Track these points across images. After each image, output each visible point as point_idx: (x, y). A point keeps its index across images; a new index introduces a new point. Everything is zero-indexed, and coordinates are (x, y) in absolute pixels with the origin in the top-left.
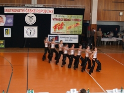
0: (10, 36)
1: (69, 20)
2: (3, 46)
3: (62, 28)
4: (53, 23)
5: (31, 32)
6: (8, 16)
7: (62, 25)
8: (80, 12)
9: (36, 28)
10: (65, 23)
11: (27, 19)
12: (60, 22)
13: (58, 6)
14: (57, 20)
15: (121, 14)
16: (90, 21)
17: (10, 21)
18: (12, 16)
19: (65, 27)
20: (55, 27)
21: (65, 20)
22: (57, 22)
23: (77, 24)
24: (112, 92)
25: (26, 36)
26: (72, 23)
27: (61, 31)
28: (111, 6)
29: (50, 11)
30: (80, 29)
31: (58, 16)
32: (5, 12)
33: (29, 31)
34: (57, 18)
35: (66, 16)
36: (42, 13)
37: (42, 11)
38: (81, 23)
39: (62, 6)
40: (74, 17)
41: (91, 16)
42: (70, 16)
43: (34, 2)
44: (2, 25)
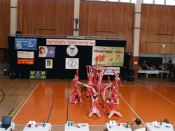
0: (51, 67)
1: (110, 52)
2: (44, 77)
3: (103, 60)
4: (94, 55)
5: (72, 64)
6: (50, 47)
7: (103, 56)
8: (122, 44)
9: (77, 60)
10: (106, 55)
12: (102, 54)
13: (100, 38)
14: (98, 51)
15: (164, 46)
16: (132, 53)
17: (52, 52)
18: (54, 48)
19: (106, 59)
20: (97, 59)
21: (107, 52)
22: (98, 54)
23: (119, 56)
24: (152, 125)
25: (67, 67)
26: (114, 55)
27: (102, 63)
28: (153, 38)
29: (92, 43)
30: (121, 60)
31: (100, 48)
32: (48, 44)
33: (70, 63)
34: (99, 49)
35: (107, 48)
36: (84, 45)
37: (84, 43)
38: (122, 55)
39: (104, 38)
40: (115, 49)
41: (133, 48)
42: (111, 48)
43: (76, 34)
44: (44, 55)
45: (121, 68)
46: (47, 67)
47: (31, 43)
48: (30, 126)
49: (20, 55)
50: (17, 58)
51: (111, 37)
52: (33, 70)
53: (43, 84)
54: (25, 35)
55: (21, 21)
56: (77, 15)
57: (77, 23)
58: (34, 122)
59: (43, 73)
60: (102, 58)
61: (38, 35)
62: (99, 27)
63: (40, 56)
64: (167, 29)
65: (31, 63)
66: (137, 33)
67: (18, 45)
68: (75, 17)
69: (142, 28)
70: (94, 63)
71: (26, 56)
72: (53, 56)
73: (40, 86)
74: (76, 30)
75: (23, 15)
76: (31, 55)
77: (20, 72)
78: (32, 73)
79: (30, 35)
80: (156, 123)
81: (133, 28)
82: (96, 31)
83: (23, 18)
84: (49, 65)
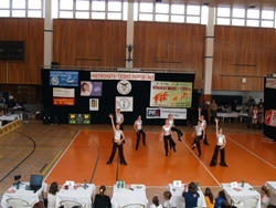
0: (97, 109)
1: (174, 89)
2: (88, 122)
3: (164, 99)
4: (153, 93)
5: (125, 104)
6: (96, 83)
7: (165, 95)
8: (189, 78)
9: (131, 99)
10: (169, 92)
11: (120, 88)
12: (163, 92)
13: (160, 70)
14: (158, 88)
15: (244, 80)
16: (202, 90)
17: (98, 89)
18: (101, 83)
19: (168, 98)
20: (156, 98)
21: (169, 88)
22: (158, 91)
23: (185, 94)
26: (179, 93)
27: (164, 103)
28: (230, 71)
29: (149, 77)
30: (188, 100)
31: (160, 84)
32: (92, 78)
33: (122, 103)
35: (170, 84)
36: (139, 79)
37: (139, 77)
38: (190, 93)
39: (166, 70)
40: (181, 85)
41: (203, 84)
42: (175, 83)
43: (129, 65)
44: (87, 93)
45: (188, 109)
46: (91, 109)
47: (71, 77)
48: (67, 187)
49: (57, 93)
50: (52, 98)
51: (175, 69)
52: (73, 113)
53: (86, 131)
54: (63, 67)
55: (57, 48)
56: (130, 40)
57: (130, 50)
58: (73, 183)
59: (86, 117)
60: (163, 97)
61: (79, 67)
62: (159, 55)
63: (82, 94)
64: (249, 59)
65: (71, 103)
66: (209, 63)
67: (54, 80)
68: (128, 44)
69: (215, 57)
70: (152, 103)
71: (64, 94)
72: (100, 95)
73: (82, 133)
74: (129, 60)
75: (60, 41)
76: (71, 93)
77: (56, 116)
78: (73, 116)
79: (69, 67)
80: (235, 184)
81: (204, 57)
82: (155, 62)
83: (60, 44)
84: (94, 107)
